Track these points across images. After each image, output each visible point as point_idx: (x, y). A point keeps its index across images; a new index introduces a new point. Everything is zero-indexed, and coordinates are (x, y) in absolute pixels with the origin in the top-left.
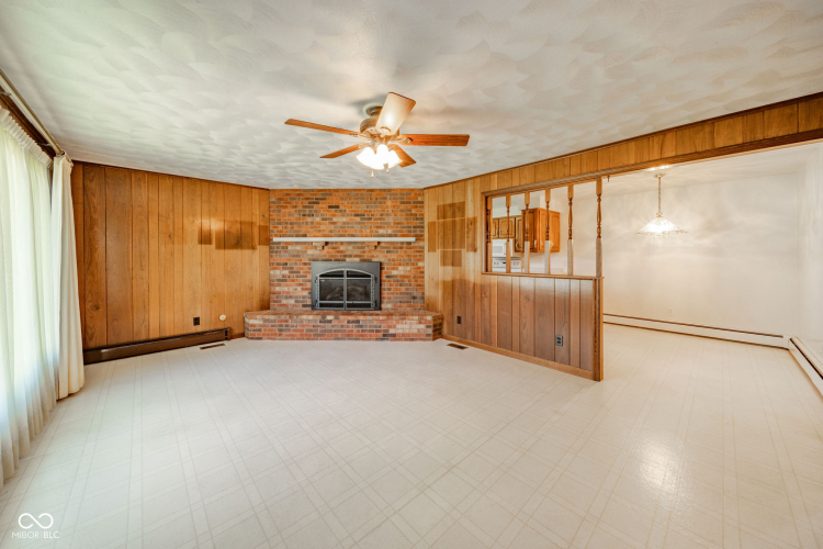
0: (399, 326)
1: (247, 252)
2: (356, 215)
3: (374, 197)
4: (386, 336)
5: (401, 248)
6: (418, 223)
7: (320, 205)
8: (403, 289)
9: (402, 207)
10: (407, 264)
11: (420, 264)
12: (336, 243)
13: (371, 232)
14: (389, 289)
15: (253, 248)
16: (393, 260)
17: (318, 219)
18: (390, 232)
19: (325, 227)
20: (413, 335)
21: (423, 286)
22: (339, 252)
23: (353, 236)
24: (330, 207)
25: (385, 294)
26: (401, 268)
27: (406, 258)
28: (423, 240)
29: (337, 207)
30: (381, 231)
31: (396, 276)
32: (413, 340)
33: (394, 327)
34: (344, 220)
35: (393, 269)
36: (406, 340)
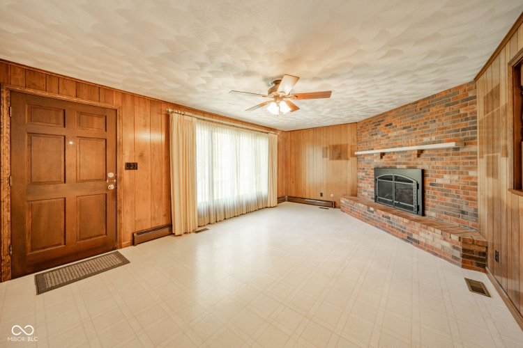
0: (422, 234)
1: (344, 162)
2: (404, 128)
3: (418, 108)
4: (409, 239)
5: (447, 155)
6: (469, 123)
7: (381, 126)
8: (449, 200)
9: (447, 110)
10: (454, 173)
11: (471, 173)
12: (390, 153)
13: (416, 141)
14: (433, 197)
15: (347, 159)
16: (438, 168)
17: (379, 136)
18: (433, 139)
19: (384, 141)
20: (436, 249)
21: (476, 200)
22: (391, 160)
23: (401, 146)
24: (387, 125)
25: (429, 201)
26: (446, 176)
27: (452, 166)
28: (476, 144)
29: (391, 124)
30: (425, 139)
31: (441, 185)
32: (436, 254)
33: (417, 234)
34: (395, 134)
35: (438, 177)
36: (429, 251)
